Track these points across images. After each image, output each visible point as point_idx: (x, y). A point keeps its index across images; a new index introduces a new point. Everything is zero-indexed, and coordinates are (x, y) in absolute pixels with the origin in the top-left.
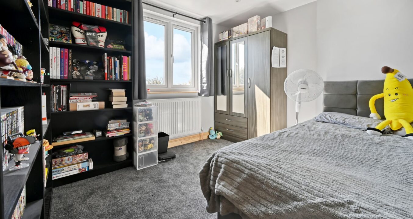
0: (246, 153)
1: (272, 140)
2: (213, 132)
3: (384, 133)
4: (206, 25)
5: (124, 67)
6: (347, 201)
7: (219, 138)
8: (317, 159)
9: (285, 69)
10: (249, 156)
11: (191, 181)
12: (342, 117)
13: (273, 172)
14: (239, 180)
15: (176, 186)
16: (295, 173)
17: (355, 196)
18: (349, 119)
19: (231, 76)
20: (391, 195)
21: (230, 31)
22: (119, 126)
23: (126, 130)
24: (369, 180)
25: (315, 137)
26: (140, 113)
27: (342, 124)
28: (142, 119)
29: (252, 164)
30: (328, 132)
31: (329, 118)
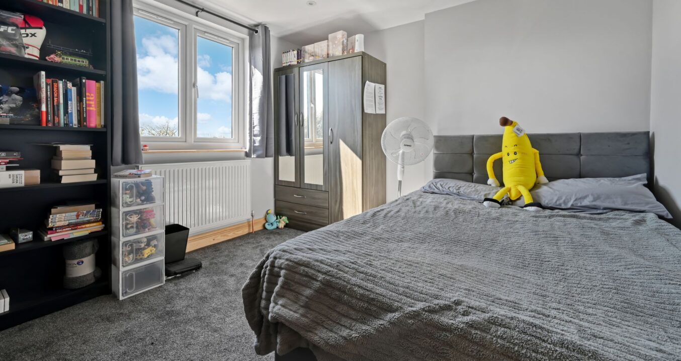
0: (320, 247)
1: (362, 224)
2: (273, 218)
3: (502, 204)
4: (259, 36)
5: (89, 100)
6: (455, 301)
7: (283, 227)
8: (423, 247)
9: (383, 117)
10: (325, 252)
11: (230, 306)
12: (455, 184)
13: (360, 273)
14: (308, 292)
15: (201, 318)
16: (390, 271)
17: (464, 293)
18: (464, 188)
19: (301, 124)
20: (505, 285)
21: (301, 51)
22: (78, 218)
23: (95, 224)
24: (482, 268)
25: (421, 215)
26: (126, 189)
27: (455, 196)
28: (130, 202)
29: (329, 264)
30: (438, 207)
31: (441, 188)
